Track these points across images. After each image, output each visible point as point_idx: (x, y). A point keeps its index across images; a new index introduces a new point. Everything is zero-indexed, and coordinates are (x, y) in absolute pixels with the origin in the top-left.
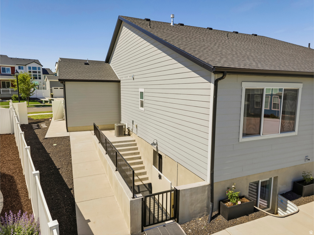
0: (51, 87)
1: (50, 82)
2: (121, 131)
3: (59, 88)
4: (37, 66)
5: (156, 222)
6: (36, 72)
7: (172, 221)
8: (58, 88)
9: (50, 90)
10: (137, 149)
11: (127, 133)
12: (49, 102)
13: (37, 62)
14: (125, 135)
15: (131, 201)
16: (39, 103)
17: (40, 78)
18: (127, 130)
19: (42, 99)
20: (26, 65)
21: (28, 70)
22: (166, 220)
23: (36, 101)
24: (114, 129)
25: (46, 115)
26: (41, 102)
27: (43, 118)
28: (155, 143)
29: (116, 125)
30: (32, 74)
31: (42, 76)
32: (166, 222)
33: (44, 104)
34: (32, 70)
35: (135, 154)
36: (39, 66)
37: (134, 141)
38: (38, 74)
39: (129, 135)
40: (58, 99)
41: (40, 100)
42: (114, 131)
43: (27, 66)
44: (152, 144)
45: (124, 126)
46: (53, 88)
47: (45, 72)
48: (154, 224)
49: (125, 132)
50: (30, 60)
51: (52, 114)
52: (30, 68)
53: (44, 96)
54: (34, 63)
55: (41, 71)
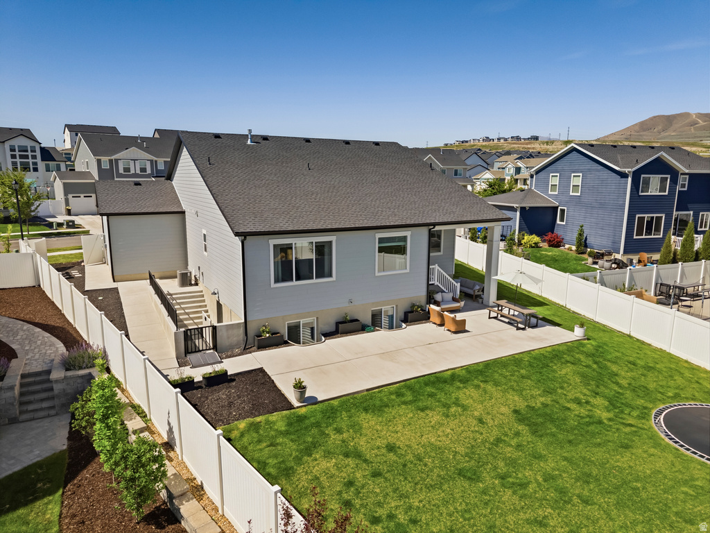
0: (66, 194)
1: (64, 184)
2: (186, 280)
3: (82, 195)
4: (28, 143)
5: (197, 350)
6: (27, 157)
7: (212, 351)
8: (80, 197)
9: (63, 199)
10: (204, 301)
11: (193, 282)
12: (65, 227)
13: (26, 134)
14: (191, 285)
15: (175, 333)
16: (45, 228)
17: (36, 170)
18: (193, 278)
19: (51, 220)
20: (4, 142)
21: (9, 153)
22: (206, 350)
23: (40, 225)
24: (176, 277)
25: (71, 254)
26: (50, 225)
27: (69, 260)
28: (216, 292)
29: (178, 272)
30: (18, 160)
31: (41, 165)
32: (207, 352)
33: (56, 229)
34: (17, 153)
35: (200, 307)
36: (33, 144)
37: (202, 291)
38: (31, 160)
39: (196, 284)
40: (82, 219)
41: (47, 221)
42: (176, 279)
43: (7, 145)
44: (212, 294)
45: (189, 274)
46: (70, 196)
47: (47, 154)
48: (196, 352)
49: (191, 281)
50: (10, 129)
51: (82, 254)
52: (12, 149)
53: (52, 211)
54: (21, 137)
55: (38, 154)
